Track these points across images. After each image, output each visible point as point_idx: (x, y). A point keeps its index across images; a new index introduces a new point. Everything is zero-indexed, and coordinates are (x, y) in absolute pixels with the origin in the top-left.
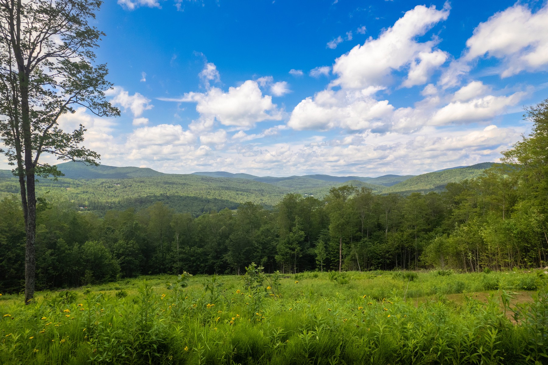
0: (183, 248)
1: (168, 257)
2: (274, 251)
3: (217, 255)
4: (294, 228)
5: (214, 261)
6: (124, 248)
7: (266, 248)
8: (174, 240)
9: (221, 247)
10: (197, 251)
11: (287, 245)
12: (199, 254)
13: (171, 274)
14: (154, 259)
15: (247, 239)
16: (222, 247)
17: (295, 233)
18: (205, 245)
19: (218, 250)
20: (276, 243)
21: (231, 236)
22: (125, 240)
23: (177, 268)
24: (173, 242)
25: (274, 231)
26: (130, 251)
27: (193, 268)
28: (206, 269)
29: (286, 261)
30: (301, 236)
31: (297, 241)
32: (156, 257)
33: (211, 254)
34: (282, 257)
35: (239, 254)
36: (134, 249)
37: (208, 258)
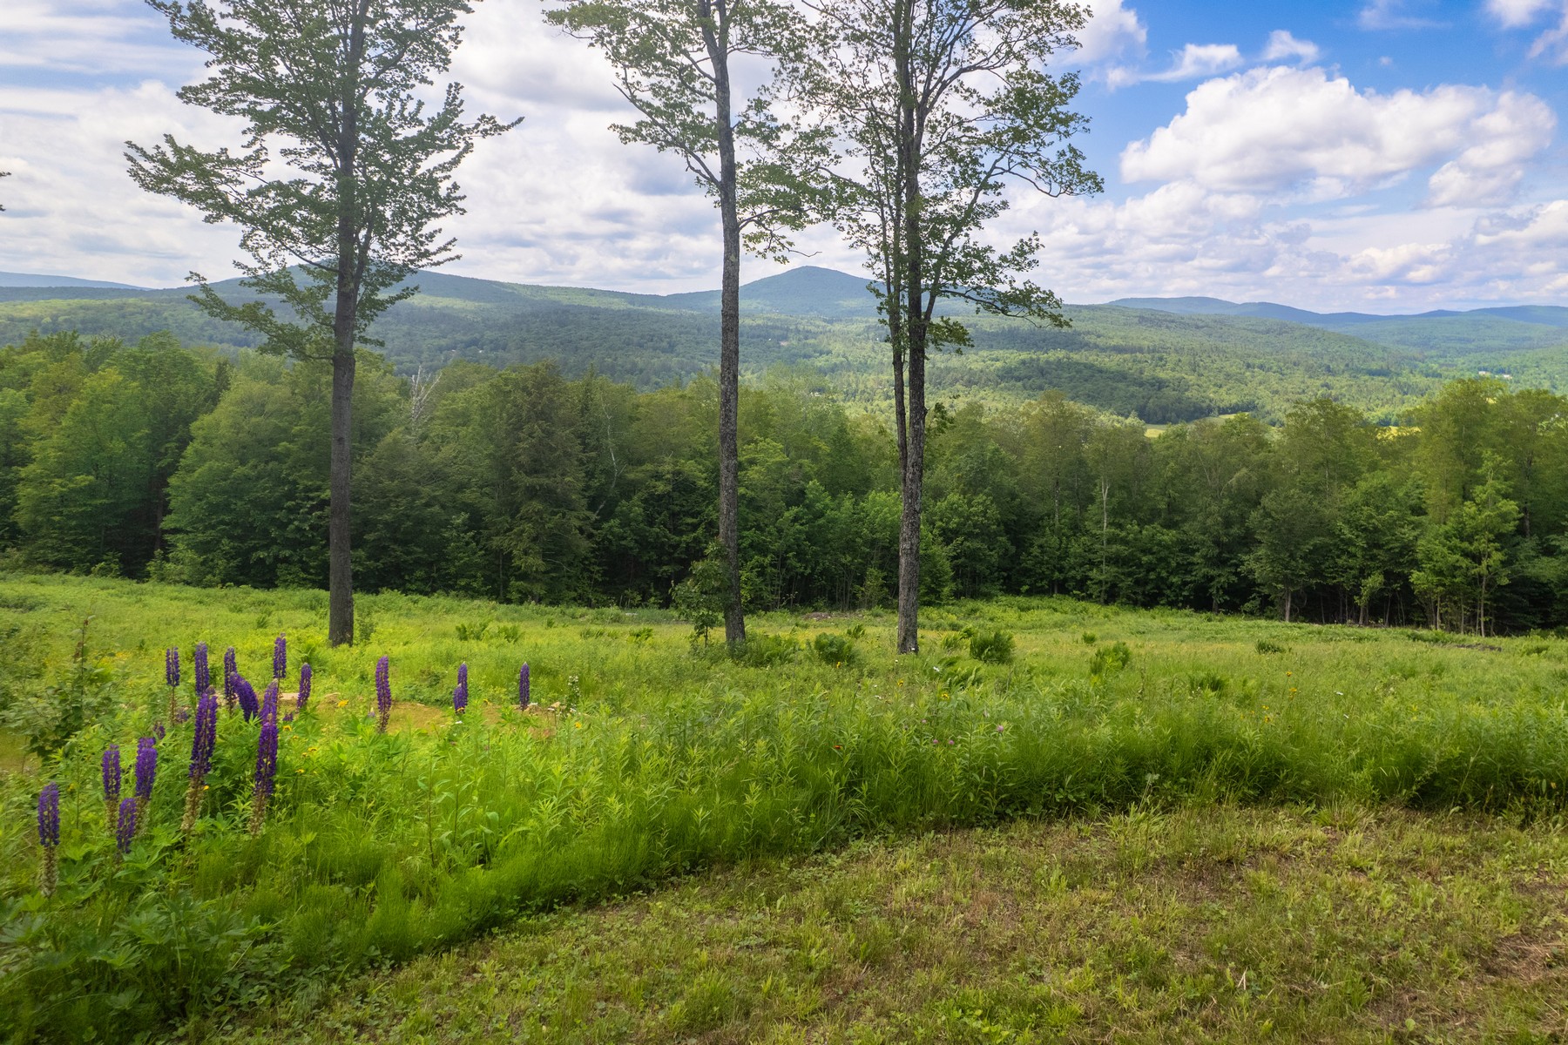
0: (1120, 526)
1: (1075, 548)
2: (1406, 555)
3: (1220, 553)
4: (1479, 488)
5: (1212, 572)
6: (960, 515)
7: (1379, 546)
8: (1092, 500)
9: (1232, 531)
10: (1159, 537)
11: (1456, 541)
12: (1167, 547)
13: (1083, 599)
14: (1035, 551)
15: (1317, 511)
16: (1235, 530)
17: (1482, 506)
18: (1184, 521)
19: (1225, 539)
20: (1415, 533)
21: (1265, 501)
22: (964, 493)
23: (1100, 582)
24: (1090, 507)
25: (1406, 494)
26: (975, 526)
27: (1148, 588)
28: (1185, 593)
29: (1451, 592)
30: (1504, 517)
31: (1491, 532)
32: (1041, 546)
33: (1204, 551)
34: (1436, 579)
35: (1292, 556)
36: (988, 519)
37: (1195, 560)
